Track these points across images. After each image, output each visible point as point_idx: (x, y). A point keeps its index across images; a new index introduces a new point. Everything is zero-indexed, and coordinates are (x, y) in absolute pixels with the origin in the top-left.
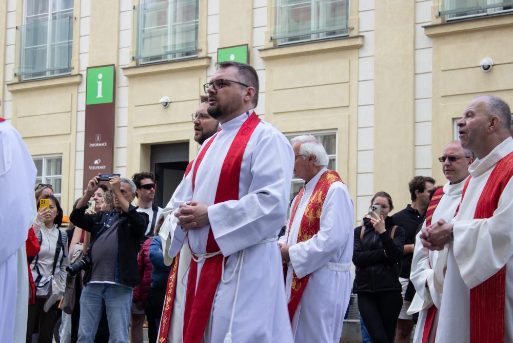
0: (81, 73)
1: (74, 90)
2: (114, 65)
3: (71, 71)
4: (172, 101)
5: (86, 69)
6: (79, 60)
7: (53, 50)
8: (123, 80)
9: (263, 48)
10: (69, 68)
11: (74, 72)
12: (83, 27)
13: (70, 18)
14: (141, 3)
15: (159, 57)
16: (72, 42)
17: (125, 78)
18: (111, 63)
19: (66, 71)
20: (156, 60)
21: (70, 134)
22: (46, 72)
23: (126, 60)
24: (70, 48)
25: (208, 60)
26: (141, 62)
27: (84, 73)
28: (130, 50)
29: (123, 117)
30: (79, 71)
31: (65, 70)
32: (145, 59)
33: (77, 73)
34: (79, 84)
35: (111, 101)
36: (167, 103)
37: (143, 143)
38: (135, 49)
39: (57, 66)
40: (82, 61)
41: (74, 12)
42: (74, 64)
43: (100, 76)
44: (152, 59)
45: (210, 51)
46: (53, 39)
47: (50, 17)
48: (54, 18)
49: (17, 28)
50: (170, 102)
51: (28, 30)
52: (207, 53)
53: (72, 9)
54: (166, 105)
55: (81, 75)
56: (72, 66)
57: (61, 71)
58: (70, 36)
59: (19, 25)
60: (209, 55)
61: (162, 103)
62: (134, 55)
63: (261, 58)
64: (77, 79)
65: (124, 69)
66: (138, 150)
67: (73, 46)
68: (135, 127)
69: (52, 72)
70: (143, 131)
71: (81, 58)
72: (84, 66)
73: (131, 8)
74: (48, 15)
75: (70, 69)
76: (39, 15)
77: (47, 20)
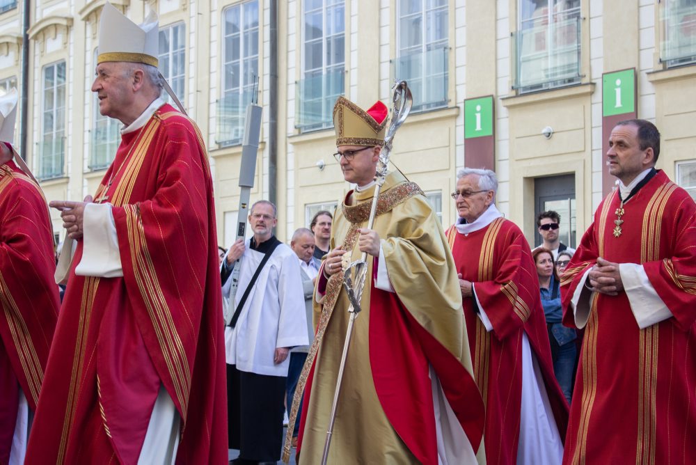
0: (458, 105)
1: (451, 123)
2: (492, 96)
3: (447, 104)
4: (556, 131)
5: (463, 101)
6: (456, 91)
7: (428, 82)
8: (502, 111)
9: (652, 71)
10: (445, 100)
11: (451, 104)
12: (460, 57)
13: (445, 48)
14: (519, 29)
15: (540, 86)
16: (447, 74)
17: (505, 109)
18: (489, 94)
19: (442, 105)
20: (536, 89)
21: (449, 169)
22: (422, 106)
23: (504, 90)
24: (446, 79)
25: (593, 86)
26: (521, 92)
27: (462, 106)
28: (509, 79)
29: (504, 150)
30: (456, 103)
31: (442, 103)
32: (525, 88)
33: (454, 105)
34: (456, 116)
35: (490, 133)
36: (550, 134)
37: (525, 176)
38: (514, 78)
39: (433, 99)
40: (460, 94)
41: (449, 42)
42: (451, 96)
43: (478, 108)
44: (532, 87)
45: (594, 76)
46: (428, 71)
47: (424, 49)
48: (429, 49)
49: (391, 61)
50: (553, 133)
51: (402, 63)
52: (591, 79)
53: (445, 39)
54: (549, 135)
55: (458, 108)
56: (449, 98)
57: (437, 104)
58: (446, 68)
59: (392, 58)
60: (593, 81)
61: (544, 134)
62: (514, 85)
63: (650, 81)
64: (453, 112)
65: (503, 99)
66: (520, 185)
67: (449, 78)
68: (517, 160)
69: (428, 105)
70: (525, 164)
71: (458, 90)
72: (461, 98)
73: (509, 35)
74: (421, 46)
75: (445, 102)
76: (413, 46)
77: (422, 52)
